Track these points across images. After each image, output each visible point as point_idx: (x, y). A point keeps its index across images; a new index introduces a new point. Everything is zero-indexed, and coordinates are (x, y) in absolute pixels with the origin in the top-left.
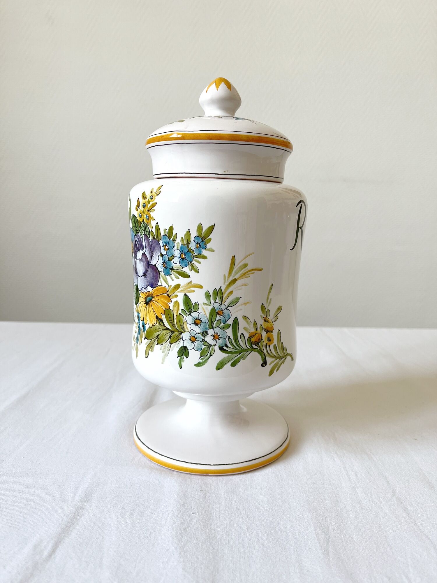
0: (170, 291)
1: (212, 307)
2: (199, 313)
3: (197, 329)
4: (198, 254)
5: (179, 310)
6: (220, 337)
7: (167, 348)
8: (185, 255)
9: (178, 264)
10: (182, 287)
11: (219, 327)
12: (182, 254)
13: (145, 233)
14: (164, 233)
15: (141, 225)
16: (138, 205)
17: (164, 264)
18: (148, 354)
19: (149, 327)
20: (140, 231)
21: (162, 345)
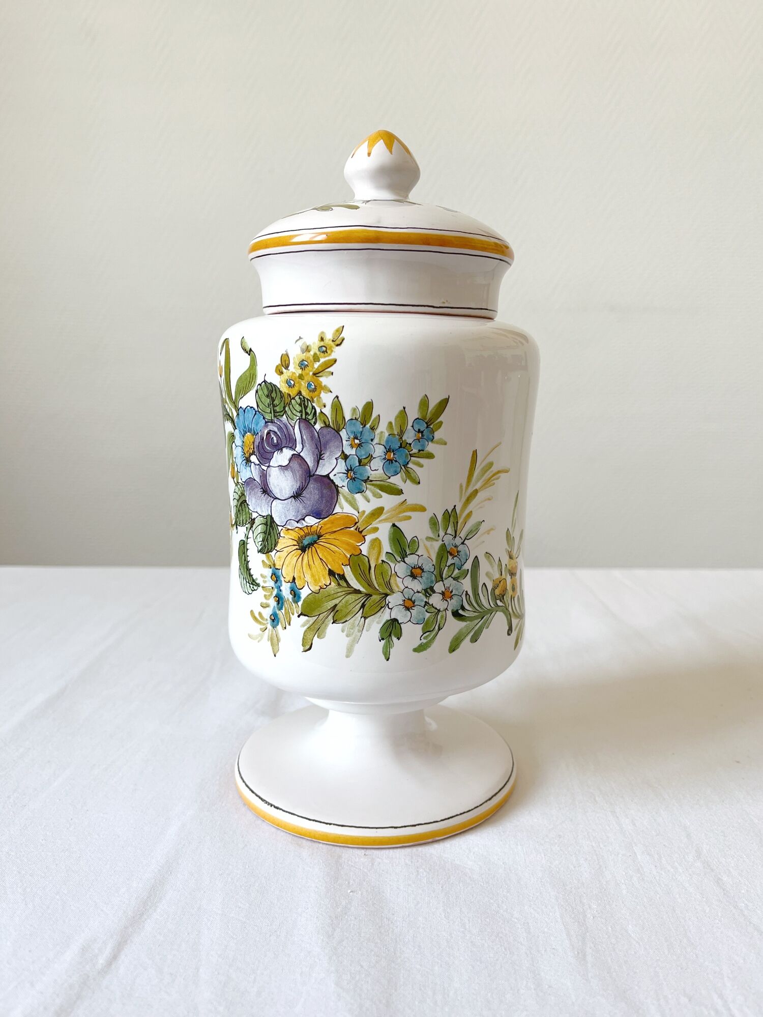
0: (362, 522)
1: (440, 543)
2: (418, 555)
3: (417, 586)
4: (419, 451)
5: (381, 554)
6: (453, 593)
7: (358, 627)
8: (394, 454)
9: (381, 471)
10: (388, 512)
11: (452, 578)
12: (389, 451)
13: (304, 417)
14: (353, 415)
15: (292, 401)
16: (284, 364)
17: (348, 472)
18: (310, 644)
19: (311, 592)
20: (285, 412)
21: (345, 622)
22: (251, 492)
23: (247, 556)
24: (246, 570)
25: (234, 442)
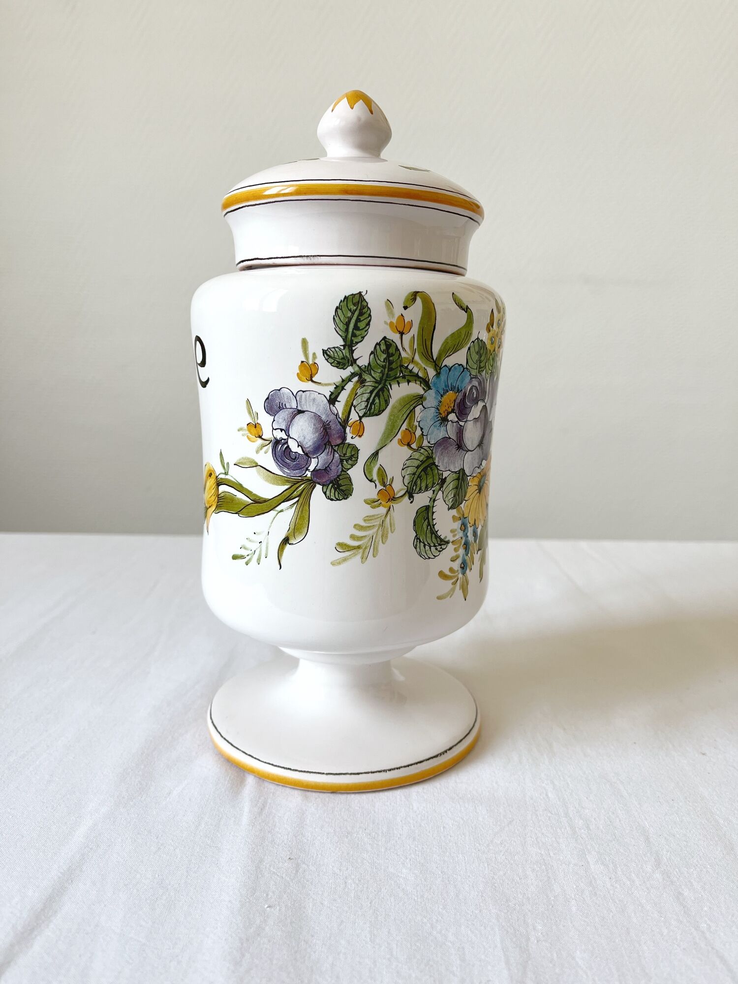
22: (442, 453)
23: (433, 519)
24: (429, 535)
25: (422, 404)
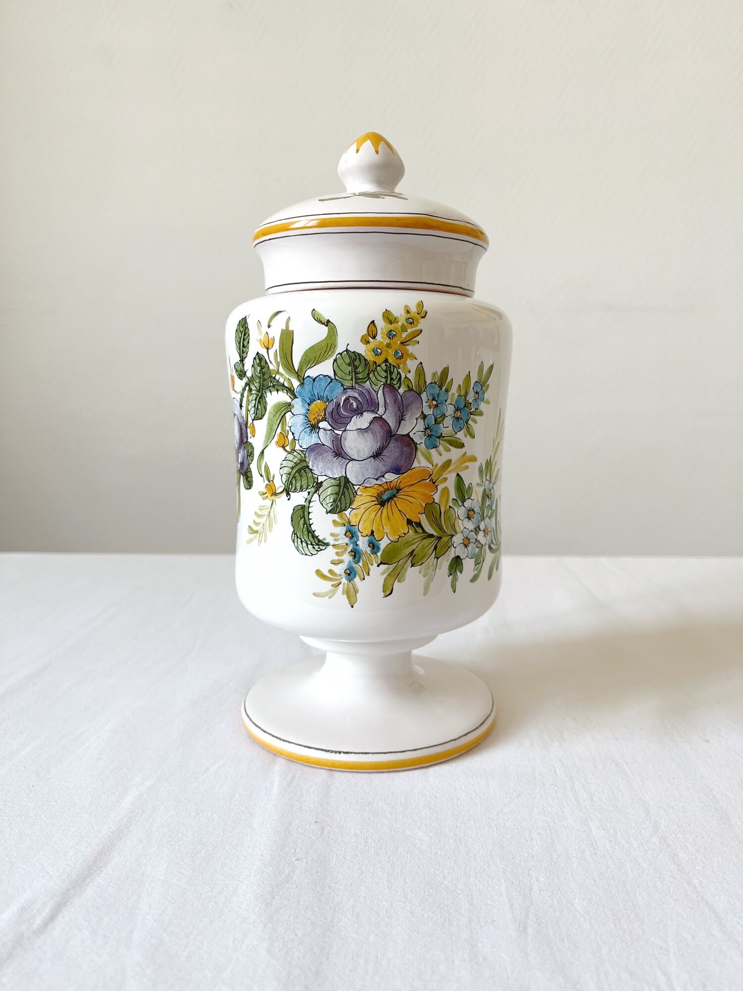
0: (435, 473)
1: (483, 487)
2: (472, 500)
3: (470, 525)
4: (476, 409)
5: (449, 501)
6: (488, 530)
7: (432, 567)
8: (460, 413)
9: (451, 428)
10: (455, 463)
11: (488, 517)
12: (457, 410)
13: (389, 382)
14: (433, 379)
15: (378, 368)
16: (371, 334)
17: (426, 430)
18: (391, 589)
19: (390, 542)
20: (369, 378)
21: (422, 564)
22: (316, 458)
23: (309, 519)
24: (306, 533)
25: (291, 411)
